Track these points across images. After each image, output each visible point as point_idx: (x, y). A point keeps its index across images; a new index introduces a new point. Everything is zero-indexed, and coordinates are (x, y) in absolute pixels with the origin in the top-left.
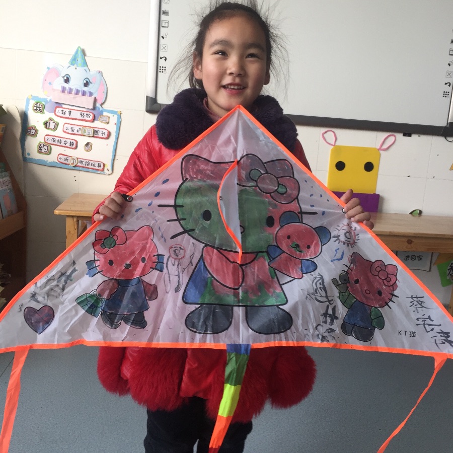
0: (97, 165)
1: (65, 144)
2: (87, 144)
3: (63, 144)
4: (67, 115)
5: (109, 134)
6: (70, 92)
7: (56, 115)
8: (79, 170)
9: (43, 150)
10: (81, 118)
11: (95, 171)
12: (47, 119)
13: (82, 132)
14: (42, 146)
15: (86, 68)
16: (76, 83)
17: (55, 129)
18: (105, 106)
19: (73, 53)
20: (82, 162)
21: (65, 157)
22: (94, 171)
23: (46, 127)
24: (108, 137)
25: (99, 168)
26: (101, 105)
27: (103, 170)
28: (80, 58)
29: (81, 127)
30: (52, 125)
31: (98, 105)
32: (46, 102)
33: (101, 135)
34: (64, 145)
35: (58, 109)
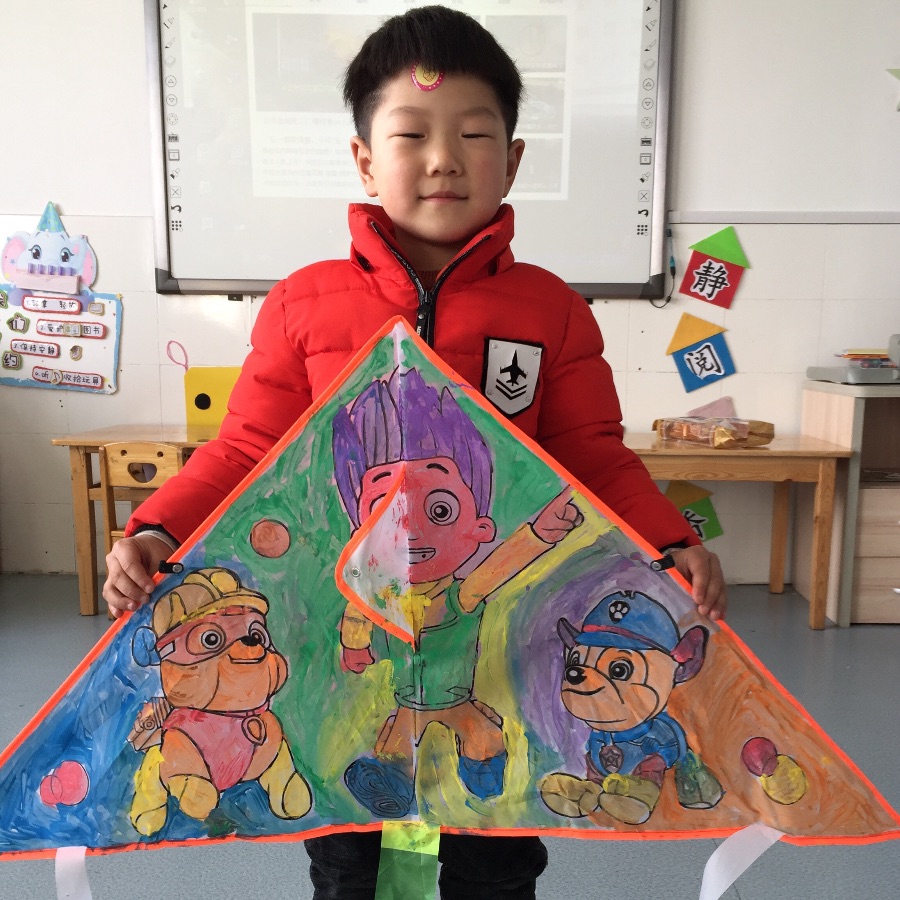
0: (91, 380)
1: (42, 351)
2: (74, 349)
3: (38, 352)
4: (40, 307)
5: (106, 330)
6: (42, 273)
7: (24, 308)
8: (67, 390)
9: (11, 364)
10: (62, 310)
11: (91, 390)
12: (12, 316)
13: (64, 331)
14: (8, 356)
15: (63, 233)
16: (50, 258)
17: (24, 330)
18: (98, 289)
19: (42, 211)
20: (68, 377)
21: (43, 372)
22: (87, 389)
23: (12, 328)
24: (104, 336)
25: (95, 385)
26: (90, 288)
27: (102, 386)
28: (53, 217)
29: (62, 324)
30: (20, 324)
31: (85, 288)
32: (10, 290)
33: (93, 334)
34: (40, 353)
35: (27, 299)
